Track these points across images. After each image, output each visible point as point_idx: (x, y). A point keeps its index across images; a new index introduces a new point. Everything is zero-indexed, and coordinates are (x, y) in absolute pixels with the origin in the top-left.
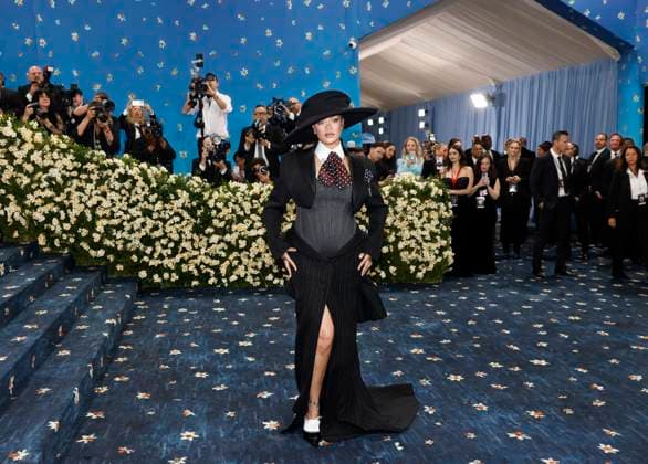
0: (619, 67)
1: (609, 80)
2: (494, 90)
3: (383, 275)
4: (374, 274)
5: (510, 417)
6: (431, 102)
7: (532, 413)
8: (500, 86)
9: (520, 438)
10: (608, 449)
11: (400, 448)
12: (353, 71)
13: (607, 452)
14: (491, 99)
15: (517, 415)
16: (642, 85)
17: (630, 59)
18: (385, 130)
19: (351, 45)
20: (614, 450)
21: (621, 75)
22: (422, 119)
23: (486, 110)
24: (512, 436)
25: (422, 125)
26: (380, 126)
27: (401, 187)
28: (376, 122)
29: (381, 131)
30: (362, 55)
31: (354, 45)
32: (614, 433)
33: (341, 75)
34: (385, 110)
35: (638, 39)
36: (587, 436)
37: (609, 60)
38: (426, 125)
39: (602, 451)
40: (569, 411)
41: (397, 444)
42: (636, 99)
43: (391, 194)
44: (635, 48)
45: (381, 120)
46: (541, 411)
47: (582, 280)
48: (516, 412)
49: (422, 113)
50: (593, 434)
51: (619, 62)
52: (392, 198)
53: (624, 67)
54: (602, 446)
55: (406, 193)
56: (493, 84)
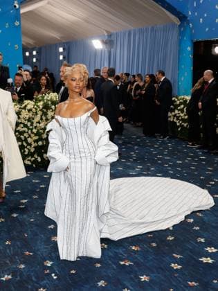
0: (180, 30)
1: (174, 36)
2: (107, 37)
3: (39, 159)
4: (33, 159)
5: (121, 251)
6: (67, 43)
7: (133, 248)
8: (110, 35)
9: (127, 264)
10: (176, 266)
11: (55, 277)
12: (17, 23)
13: (175, 268)
14: (105, 43)
15: (124, 250)
16: (192, 41)
17: (185, 24)
18: (37, 60)
19: (15, 6)
20: (179, 267)
21: (181, 34)
22: (61, 53)
23: (102, 50)
24: (122, 263)
25: (61, 57)
26: (34, 56)
27: (50, 103)
28: (31, 53)
29: (34, 60)
30: (22, 11)
31: (17, 6)
32: (178, 256)
33: (9, 25)
34: (37, 47)
35: (190, 13)
36: (164, 259)
37: (174, 25)
38: (64, 58)
39: (173, 268)
40: (154, 245)
41: (53, 275)
42: (189, 49)
43: (43, 108)
44: (188, 19)
45: (35, 53)
46: (139, 246)
47: (159, 159)
48: (124, 248)
49: (61, 50)
50: (167, 258)
51: (179, 26)
52: (45, 110)
53: (182, 29)
54: (173, 265)
55: (53, 107)
56: (106, 34)
